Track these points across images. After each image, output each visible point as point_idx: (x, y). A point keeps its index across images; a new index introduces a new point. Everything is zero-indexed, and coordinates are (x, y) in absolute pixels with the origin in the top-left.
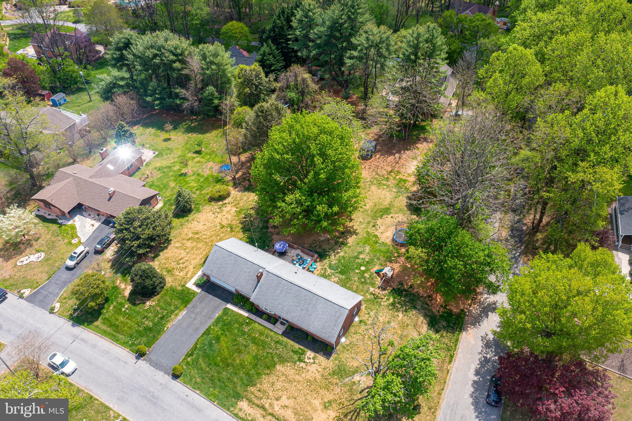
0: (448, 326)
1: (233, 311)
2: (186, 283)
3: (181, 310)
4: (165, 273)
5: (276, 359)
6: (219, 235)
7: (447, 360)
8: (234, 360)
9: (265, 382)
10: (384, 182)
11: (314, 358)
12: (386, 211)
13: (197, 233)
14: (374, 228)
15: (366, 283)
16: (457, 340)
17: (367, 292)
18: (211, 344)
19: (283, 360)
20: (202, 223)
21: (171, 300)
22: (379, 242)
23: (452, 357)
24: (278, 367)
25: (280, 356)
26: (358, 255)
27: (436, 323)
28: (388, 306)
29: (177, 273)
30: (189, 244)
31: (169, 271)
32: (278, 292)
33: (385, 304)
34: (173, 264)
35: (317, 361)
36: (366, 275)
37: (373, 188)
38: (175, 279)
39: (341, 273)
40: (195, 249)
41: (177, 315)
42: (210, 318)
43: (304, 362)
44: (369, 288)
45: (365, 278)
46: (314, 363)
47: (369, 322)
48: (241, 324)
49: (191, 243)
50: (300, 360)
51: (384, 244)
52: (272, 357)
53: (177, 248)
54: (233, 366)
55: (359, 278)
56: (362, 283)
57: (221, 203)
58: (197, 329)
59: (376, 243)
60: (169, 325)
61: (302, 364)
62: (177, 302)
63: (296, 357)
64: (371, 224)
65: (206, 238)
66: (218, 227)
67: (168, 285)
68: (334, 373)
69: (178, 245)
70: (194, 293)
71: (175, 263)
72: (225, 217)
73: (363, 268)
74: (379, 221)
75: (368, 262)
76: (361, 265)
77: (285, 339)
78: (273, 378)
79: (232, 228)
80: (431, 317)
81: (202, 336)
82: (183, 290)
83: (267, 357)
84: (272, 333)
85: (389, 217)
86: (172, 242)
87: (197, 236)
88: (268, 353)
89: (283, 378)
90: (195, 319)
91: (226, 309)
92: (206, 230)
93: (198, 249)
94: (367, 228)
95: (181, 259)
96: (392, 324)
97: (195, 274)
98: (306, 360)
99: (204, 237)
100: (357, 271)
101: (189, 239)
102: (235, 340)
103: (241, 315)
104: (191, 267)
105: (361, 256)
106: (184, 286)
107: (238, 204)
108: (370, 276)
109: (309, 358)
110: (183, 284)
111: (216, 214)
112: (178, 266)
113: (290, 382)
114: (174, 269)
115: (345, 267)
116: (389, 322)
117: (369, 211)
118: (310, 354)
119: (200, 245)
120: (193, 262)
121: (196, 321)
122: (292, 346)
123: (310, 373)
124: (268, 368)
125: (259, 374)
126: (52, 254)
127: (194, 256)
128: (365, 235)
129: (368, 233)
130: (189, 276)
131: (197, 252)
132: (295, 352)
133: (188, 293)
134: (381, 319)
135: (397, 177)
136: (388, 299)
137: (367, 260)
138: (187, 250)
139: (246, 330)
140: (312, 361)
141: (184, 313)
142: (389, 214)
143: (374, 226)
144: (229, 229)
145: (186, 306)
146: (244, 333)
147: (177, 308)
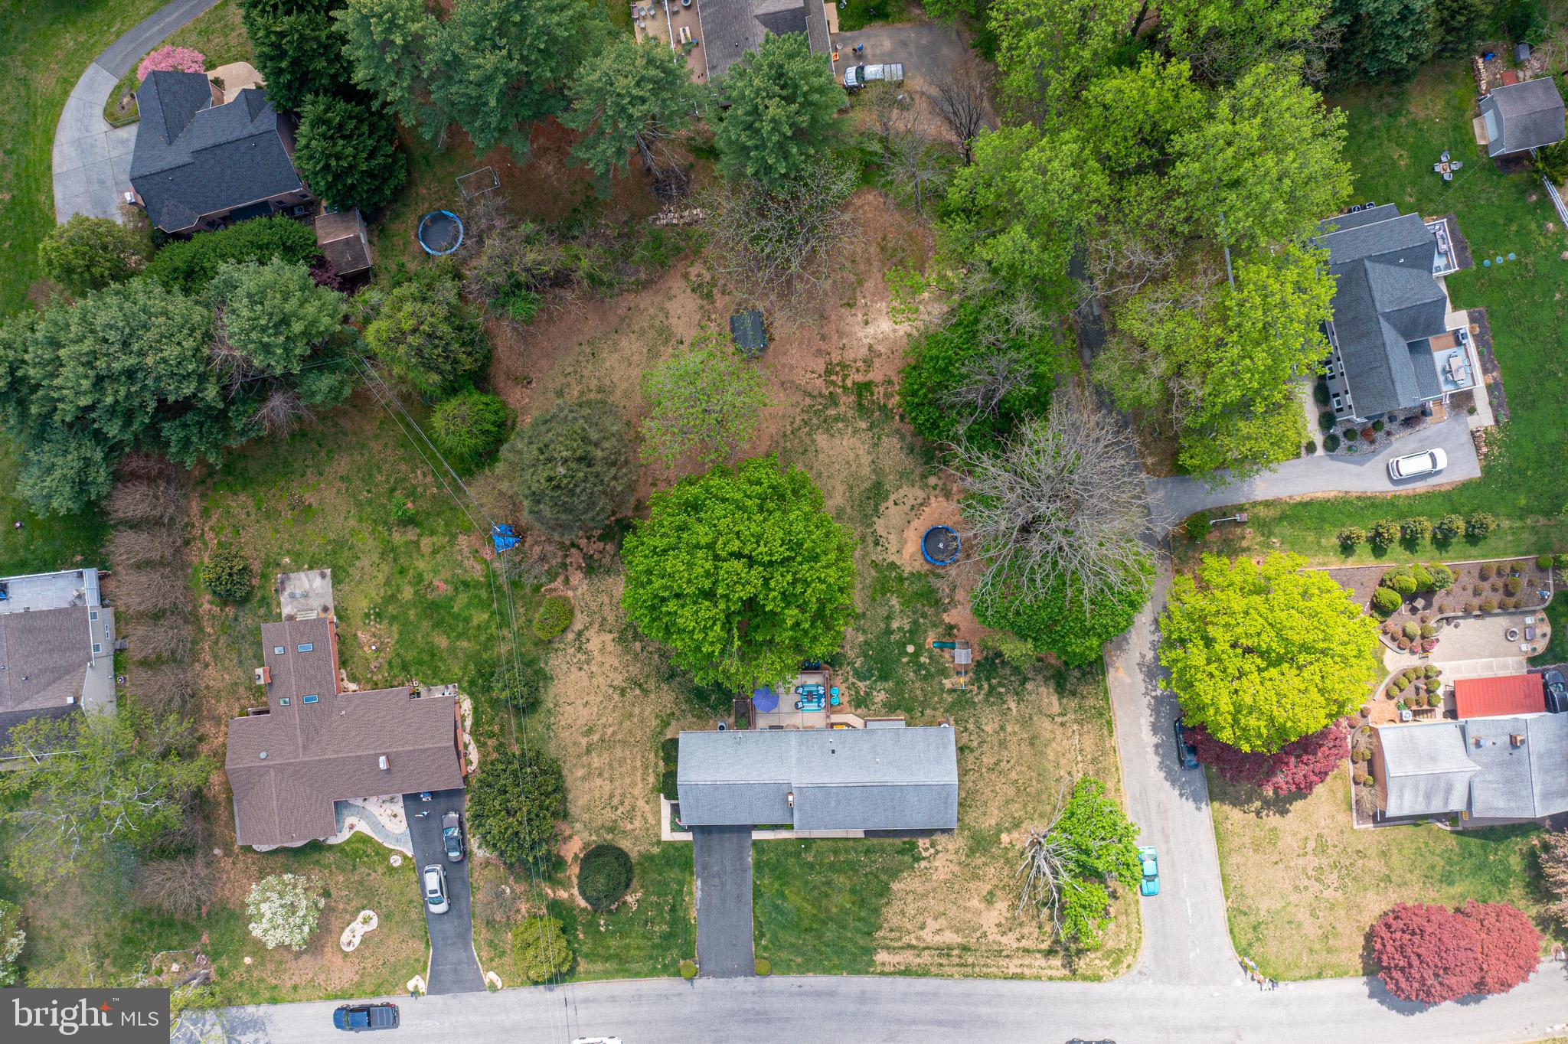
0: (1084, 675)
1: (768, 841)
2: (658, 835)
3: (690, 883)
4: (609, 837)
5: (883, 877)
6: (631, 715)
7: (1106, 733)
8: (827, 910)
9: (892, 915)
10: (832, 412)
11: (933, 845)
12: (877, 493)
13: (590, 731)
14: (879, 548)
15: (933, 676)
16: (1106, 692)
17: (942, 690)
18: (776, 908)
19: (895, 874)
20: (579, 702)
21: (660, 874)
22: (906, 575)
23: (1109, 723)
24: (895, 886)
25: (885, 870)
26: (888, 625)
27: (1065, 680)
28: (986, 700)
29: (629, 827)
30: (596, 761)
31: (611, 830)
32: (833, 804)
33: (980, 697)
34: (608, 814)
35: (939, 848)
36: (922, 659)
37: (821, 439)
38: (636, 839)
39: (884, 677)
40: (616, 765)
41: (691, 893)
42: (745, 871)
43: (924, 859)
44: (940, 683)
45: (921, 666)
46: (937, 852)
47: (975, 744)
48: (798, 855)
49: (599, 756)
50: (918, 859)
51: (916, 576)
52: (876, 877)
53: (584, 779)
54: (831, 919)
55: (915, 672)
56: (925, 678)
57: (571, 636)
58: (739, 898)
59: (901, 579)
60: (693, 914)
61: (923, 864)
62: (674, 874)
63: (907, 858)
64: (870, 540)
65: (614, 733)
66: (616, 697)
67: (634, 855)
68: (972, 851)
69: (580, 773)
70: (686, 844)
71: (608, 809)
72: (607, 665)
73: (910, 649)
74: (880, 526)
75: (910, 631)
76: (904, 645)
77: (875, 841)
78: (897, 905)
79: (640, 686)
80: (1053, 677)
81: (755, 903)
82: (663, 851)
83: (869, 882)
84: (851, 843)
85: (890, 503)
86: (565, 772)
87: (596, 737)
88: (866, 875)
89: (910, 897)
90: (723, 885)
91: (755, 843)
92: (599, 716)
93: (622, 761)
94: (868, 554)
95: (611, 796)
96: (1009, 729)
97: (659, 812)
98: (924, 854)
99: (610, 731)
100: (905, 660)
101: (588, 752)
102: (807, 882)
103: (785, 840)
104: (641, 803)
105: (895, 625)
106: (659, 842)
107: (604, 619)
108: (930, 658)
109: (926, 849)
110: (654, 840)
111: (585, 667)
112: (619, 812)
113: (924, 896)
114: (615, 821)
115: (882, 662)
116: (1002, 728)
117: (849, 510)
118: (923, 843)
119: (618, 752)
120: (636, 792)
121: (728, 887)
122: (891, 845)
123: (941, 868)
124: (881, 896)
125: (876, 911)
126: (383, 904)
127: (628, 781)
128: (873, 573)
129: (875, 565)
130: (652, 821)
131: (623, 770)
132: (902, 852)
133: (676, 849)
134: (988, 729)
135: (849, 383)
136: (980, 688)
137: (907, 627)
138: (606, 775)
139: (810, 859)
140: (932, 851)
141: (699, 883)
142: (886, 498)
143: (877, 544)
144: (637, 692)
145: (692, 874)
146: (811, 866)
147: (681, 883)
